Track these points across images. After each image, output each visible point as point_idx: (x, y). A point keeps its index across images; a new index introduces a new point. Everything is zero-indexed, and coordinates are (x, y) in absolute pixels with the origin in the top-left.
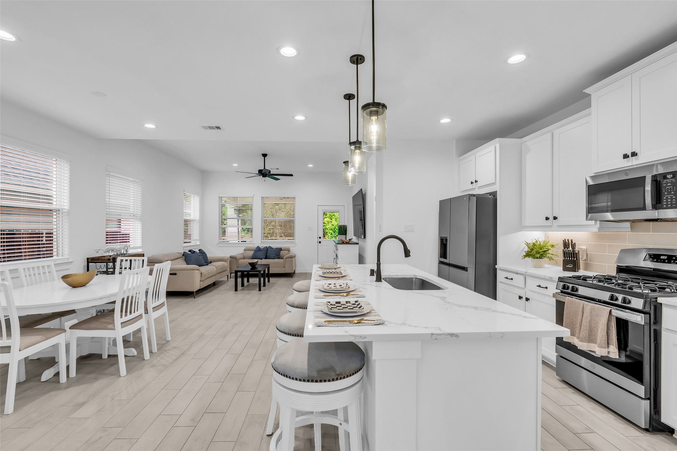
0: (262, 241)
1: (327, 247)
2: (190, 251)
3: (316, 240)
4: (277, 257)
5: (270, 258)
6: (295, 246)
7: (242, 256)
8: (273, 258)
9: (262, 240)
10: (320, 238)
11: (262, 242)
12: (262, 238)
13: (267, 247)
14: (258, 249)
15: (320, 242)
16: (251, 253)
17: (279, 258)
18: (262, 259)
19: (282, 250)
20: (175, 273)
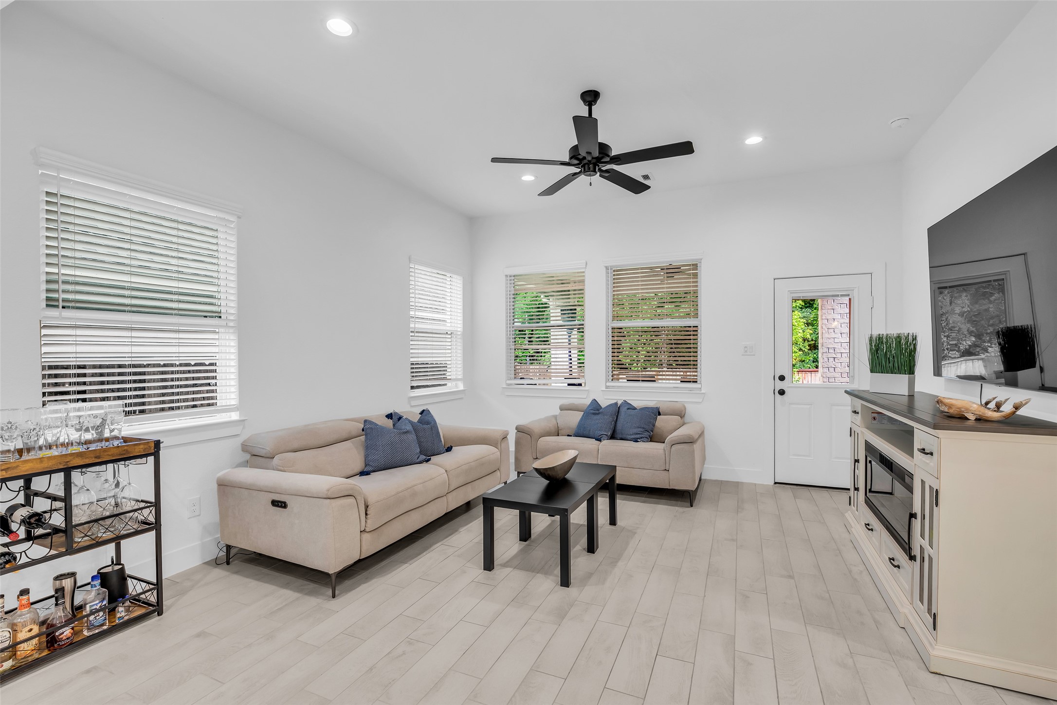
0: (608, 384)
1: (808, 407)
2: (389, 416)
3: (769, 385)
4: (646, 434)
5: (624, 436)
6: (700, 400)
7: (551, 425)
8: (633, 437)
9: (607, 381)
10: (782, 378)
11: (607, 387)
12: (607, 376)
13: (616, 404)
14: (595, 409)
15: (782, 392)
16: (575, 418)
17: (651, 439)
18: (599, 440)
19: (659, 414)
20: (285, 503)
